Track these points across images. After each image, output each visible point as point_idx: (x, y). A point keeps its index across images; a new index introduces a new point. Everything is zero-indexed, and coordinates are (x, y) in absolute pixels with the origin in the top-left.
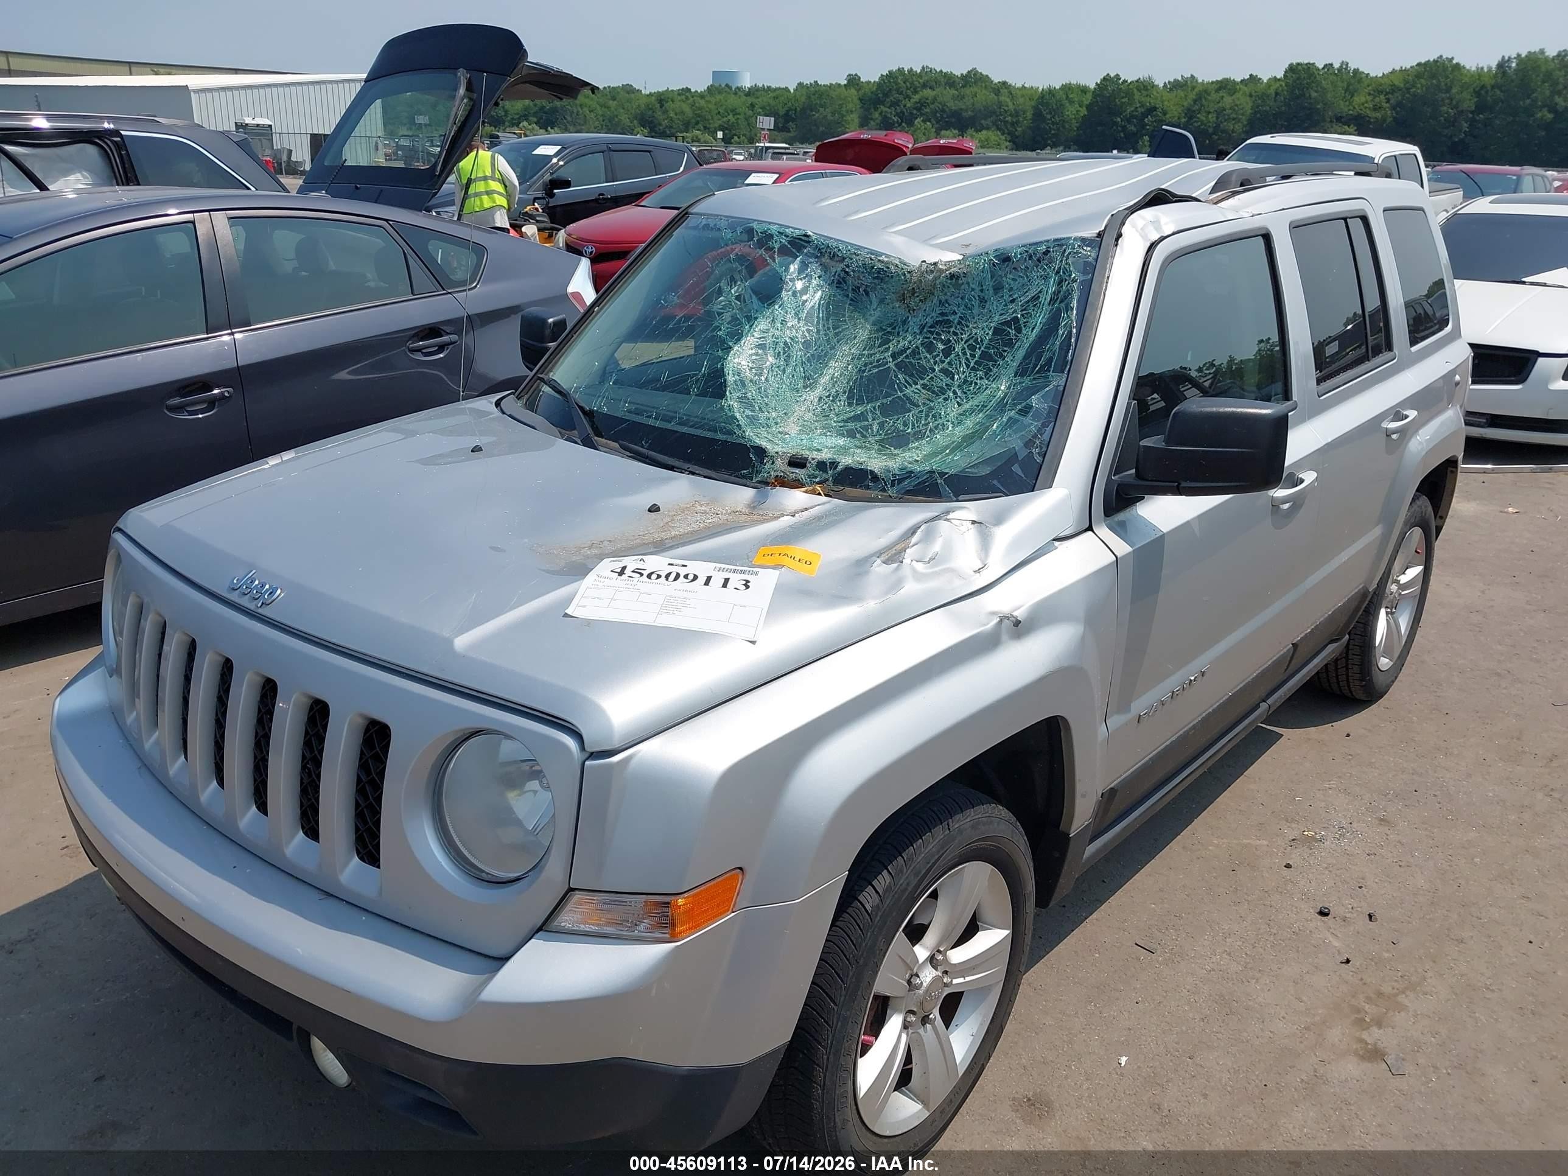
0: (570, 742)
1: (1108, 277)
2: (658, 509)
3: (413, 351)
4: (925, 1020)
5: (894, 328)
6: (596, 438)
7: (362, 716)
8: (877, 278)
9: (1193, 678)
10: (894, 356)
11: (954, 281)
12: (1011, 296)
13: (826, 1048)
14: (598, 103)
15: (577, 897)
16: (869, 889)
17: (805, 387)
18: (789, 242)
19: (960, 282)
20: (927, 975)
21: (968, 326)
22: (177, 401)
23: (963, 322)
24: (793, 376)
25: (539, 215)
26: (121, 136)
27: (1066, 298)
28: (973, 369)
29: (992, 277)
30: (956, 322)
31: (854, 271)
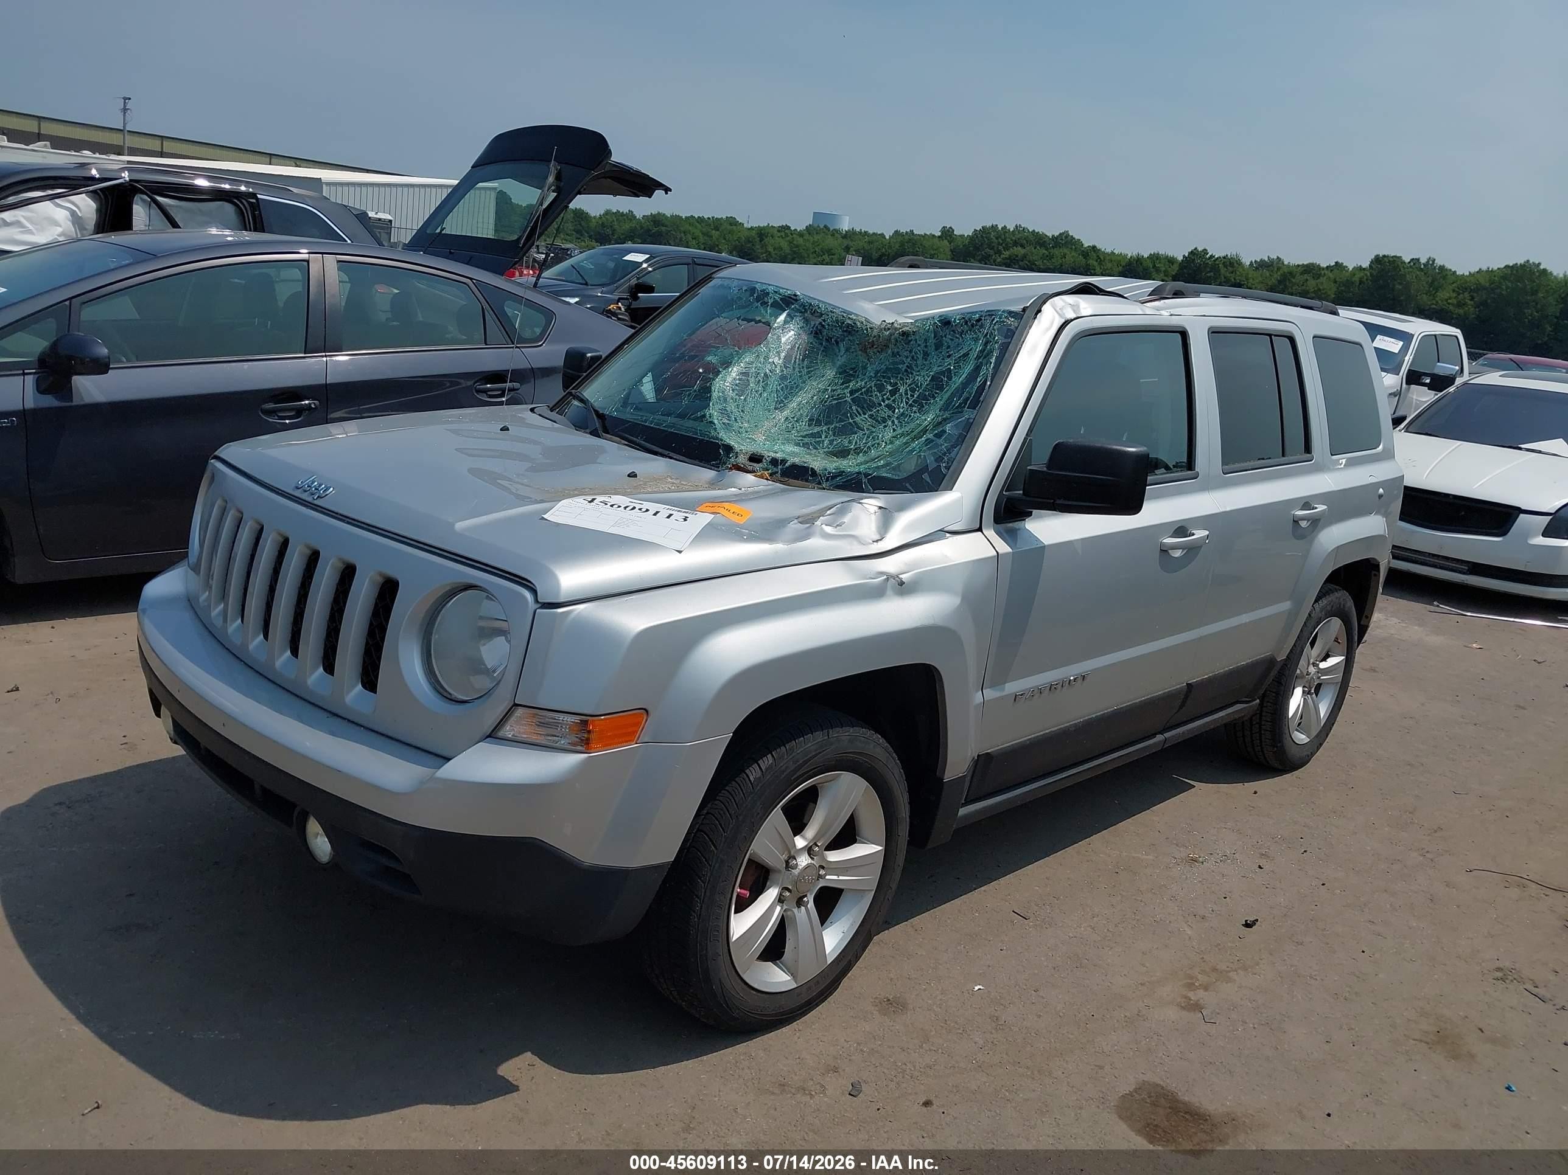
0: (528, 595)
1: (1023, 342)
2: (635, 476)
3: (479, 391)
4: (800, 902)
5: (856, 372)
6: (603, 434)
7: (381, 574)
8: (846, 331)
9: (1072, 678)
10: (852, 393)
11: (905, 337)
12: (948, 352)
13: (704, 883)
14: (701, 231)
15: (520, 712)
16: (755, 766)
17: (776, 409)
18: (781, 299)
19: (910, 338)
20: (804, 860)
21: (912, 374)
22: (271, 406)
23: (909, 370)
24: (768, 399)
25: (622, 314)
26: (257, 199)
27: (988, 355)
28: (911, 405)
29: (934, 337)
30: (903, 370)
31: (828, 325)
